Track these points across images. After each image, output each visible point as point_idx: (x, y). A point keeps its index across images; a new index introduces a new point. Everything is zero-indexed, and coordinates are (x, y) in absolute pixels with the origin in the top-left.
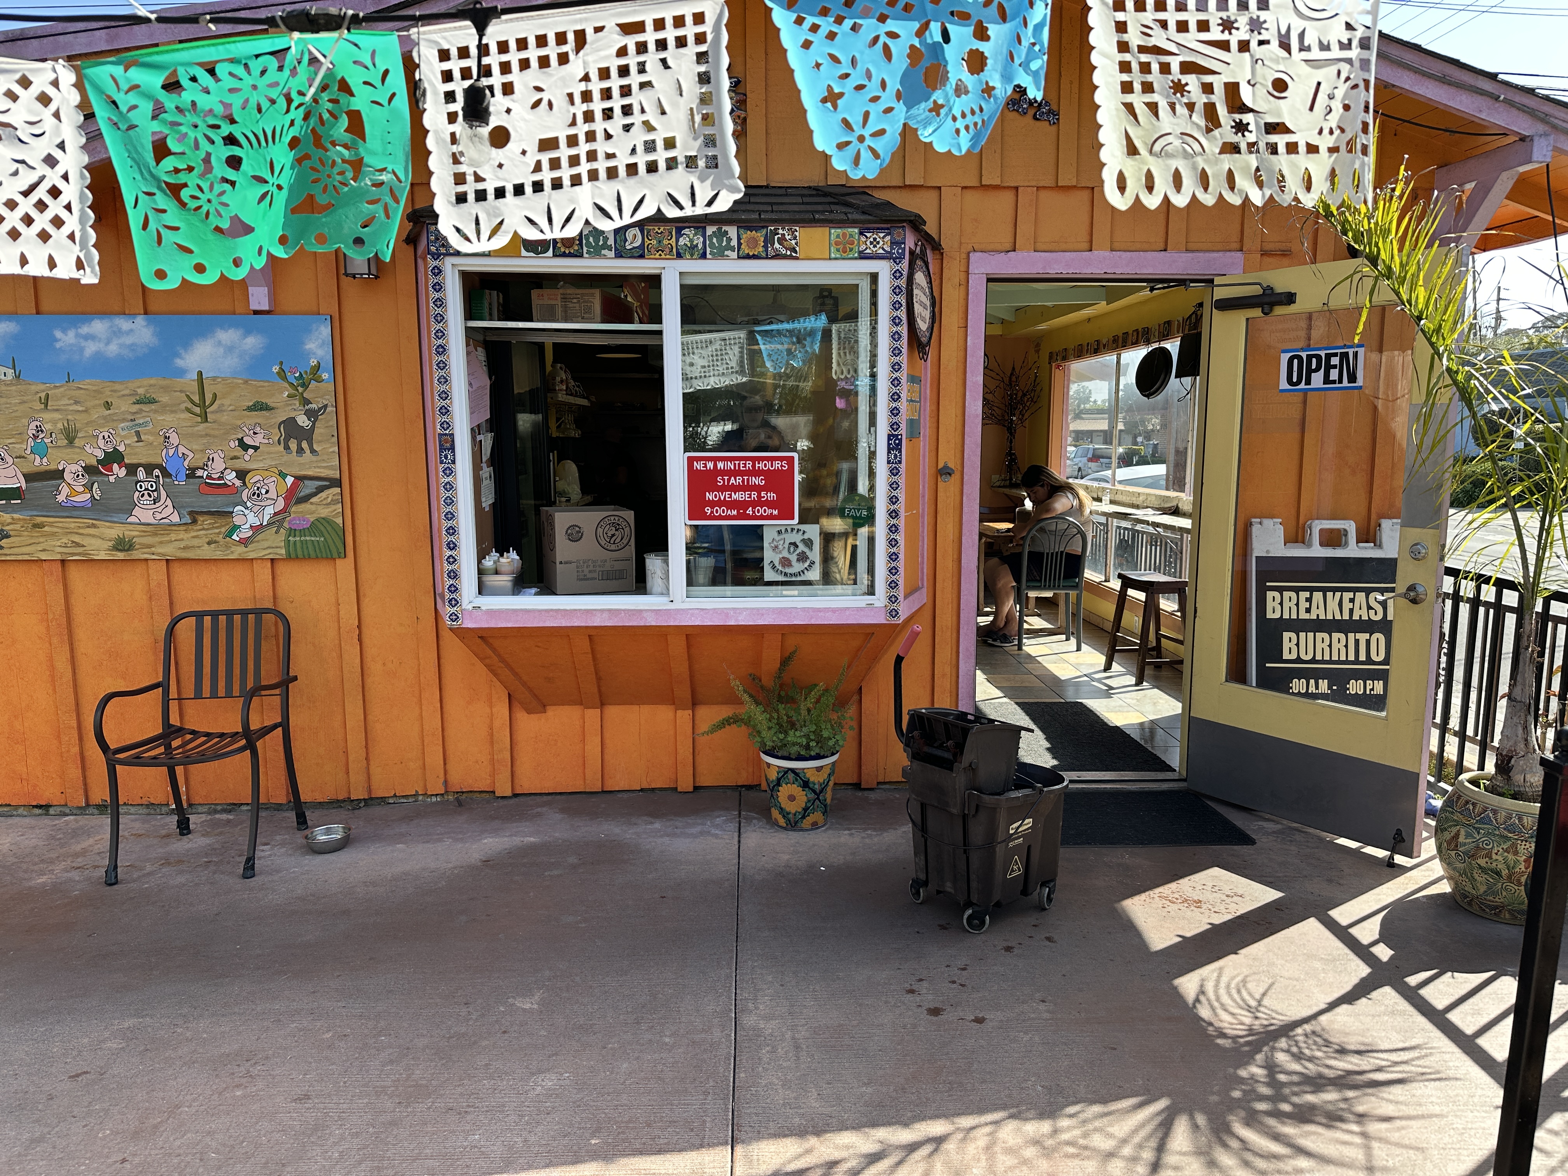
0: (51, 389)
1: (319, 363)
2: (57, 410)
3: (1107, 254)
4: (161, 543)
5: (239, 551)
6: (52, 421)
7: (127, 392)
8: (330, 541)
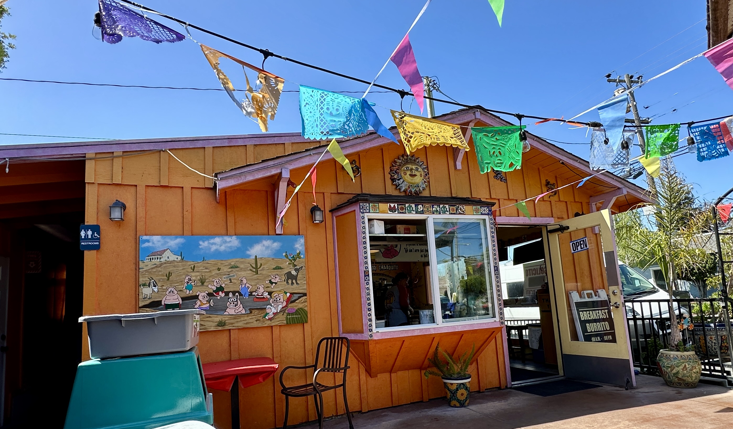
0: (196, 263)
1: (300, 252)
2: (198, 272)
3: (523, 217)
4: (237, 322)
5: (268, 323)
6: (195, 276)
7: (227, 264)
8: (303, 317)
